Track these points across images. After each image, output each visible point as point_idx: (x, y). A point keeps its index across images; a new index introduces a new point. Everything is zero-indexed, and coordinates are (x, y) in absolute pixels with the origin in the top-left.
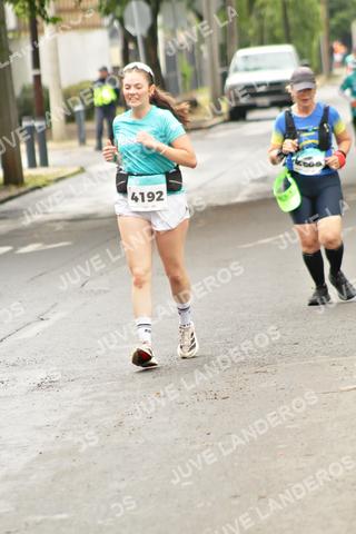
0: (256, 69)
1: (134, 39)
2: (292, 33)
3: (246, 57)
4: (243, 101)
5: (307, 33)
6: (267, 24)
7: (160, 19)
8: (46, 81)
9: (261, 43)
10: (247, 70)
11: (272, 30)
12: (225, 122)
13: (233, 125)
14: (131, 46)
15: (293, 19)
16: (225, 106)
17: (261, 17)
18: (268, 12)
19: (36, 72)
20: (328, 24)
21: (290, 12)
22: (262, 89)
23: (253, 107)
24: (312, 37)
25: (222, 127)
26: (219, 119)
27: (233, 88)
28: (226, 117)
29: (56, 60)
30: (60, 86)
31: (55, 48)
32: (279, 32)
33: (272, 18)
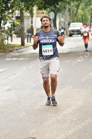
0: (75, 27)
2: (83, 21)
3: (73, 25)
4: (72, 33)
5: (86, 21)
6: (79, 19)
7: (57, 16)
8: (34, 26)
9: (77, 22)
10: (73, 27)
11: (79, 20)
12: (68, 36)
13: (69, 37)
15: (84, 18)
16: (68, 34)
17: (78, 17)
18: (79, 16)
19: (32, 24)
20: (91, 19)
21: (83, 17)
22: (76, 31)
23: (74, 34)
24: (87, 22)
25: (67, 37)
26: (67, 36)
27: (70, 30)
28: (68, 35)
29: (36, 22)
30: (36, 27)
31: (36, 20)
32: (81, 20)
33: (80, 18)
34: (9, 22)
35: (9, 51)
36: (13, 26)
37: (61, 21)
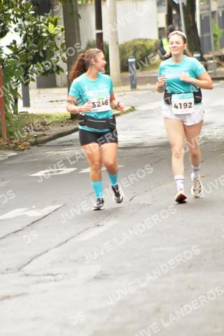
1: (177, 6)
14: (174, 12)
19: (99, 31)
30: (117, 43)
31: (114, 14)
34: (16, 26)
35: (33, 140)
36: (35, 42)
37: (209, 9)
